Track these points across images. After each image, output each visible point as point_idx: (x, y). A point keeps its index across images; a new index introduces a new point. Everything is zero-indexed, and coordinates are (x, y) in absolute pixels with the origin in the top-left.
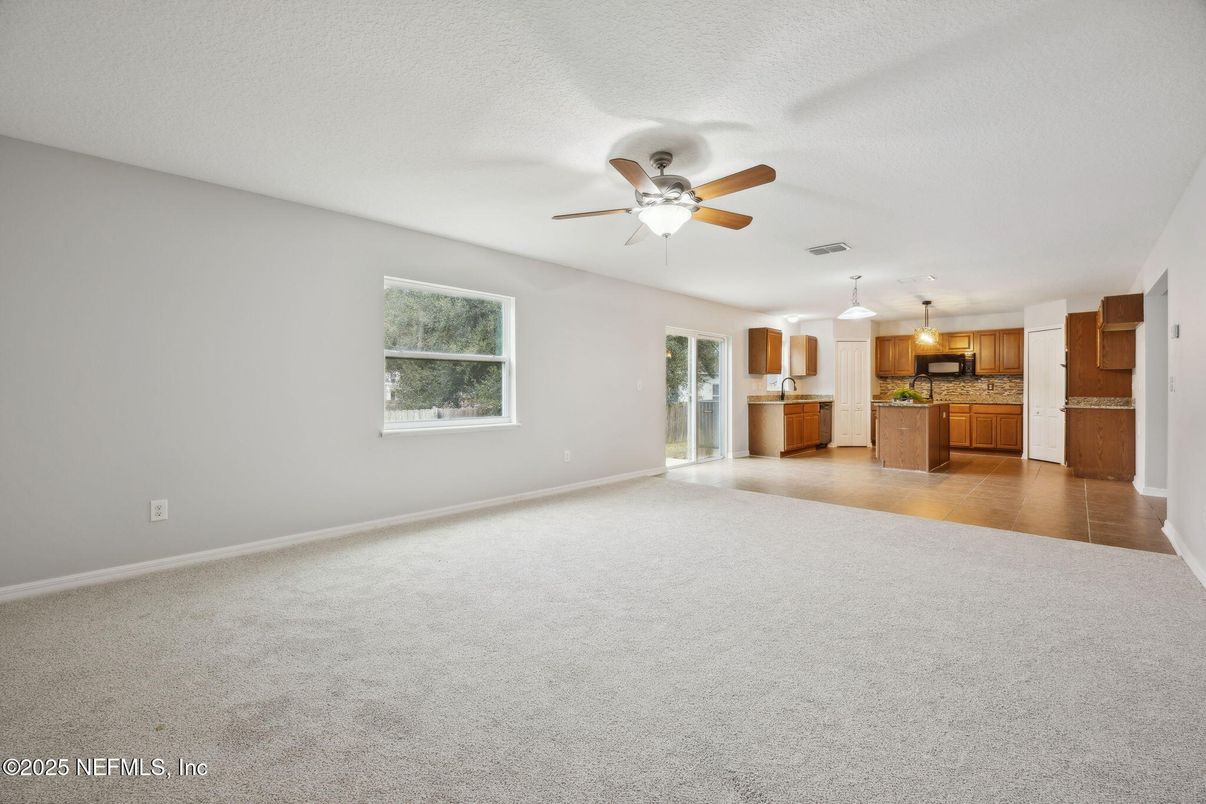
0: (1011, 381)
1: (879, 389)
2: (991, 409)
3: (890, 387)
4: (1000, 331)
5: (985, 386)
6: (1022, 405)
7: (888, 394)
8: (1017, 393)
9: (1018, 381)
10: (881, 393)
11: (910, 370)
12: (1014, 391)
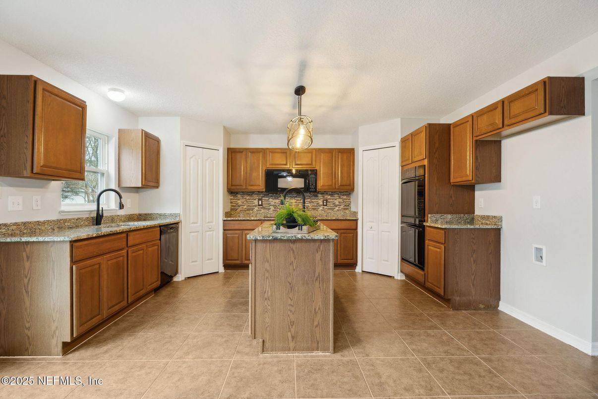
0: (339, 198)
1: (229, 205)
3: (240, 202)
4: (335, 150)
5: (321, 202)
7: (238, 210)
8: (345, 209)
9: (345, 197)
10: (231, 209)
11: (259, 185)
12: (342, 207)
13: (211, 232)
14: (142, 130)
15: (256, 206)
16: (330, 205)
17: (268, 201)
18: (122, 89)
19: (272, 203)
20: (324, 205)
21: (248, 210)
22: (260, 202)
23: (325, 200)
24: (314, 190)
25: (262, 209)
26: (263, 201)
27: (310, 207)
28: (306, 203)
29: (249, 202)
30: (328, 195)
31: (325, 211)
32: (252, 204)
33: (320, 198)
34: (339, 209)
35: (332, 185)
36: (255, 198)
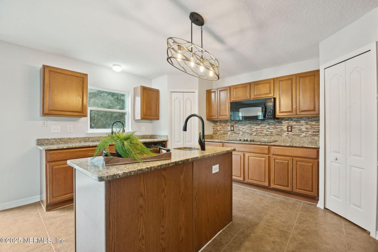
0: (307, 123)
1: (212, 130)
2: (289, 152)
3: (219, 129)
4: (297, 75)
5: (285, 128)
6: (318, 149)
7: (218, 134)
8: (313, 135)
9: (314, 123)
10: (213, 133)
11: (226, 115)
12: (310, 133)
14: (141, 86)
15: (229, 131)
16: (296, 131)
17: (238, 127)
18: (119, 64)
19: (241, 129)
20: (288, 131)
21: (224, 134)
22: (232, 128)
23: (290, 126)
24: (271, 117)
25: (233, 134)
26: (234, 127)
27: (274, 133)
28: (270, 128)
29: (225, 128)
30: (292, 121)
31: (290, 137)
32: (226, 130)
33: (284, 124)
34: (306, 135)
35: (292, 112)
36: (229, 125)
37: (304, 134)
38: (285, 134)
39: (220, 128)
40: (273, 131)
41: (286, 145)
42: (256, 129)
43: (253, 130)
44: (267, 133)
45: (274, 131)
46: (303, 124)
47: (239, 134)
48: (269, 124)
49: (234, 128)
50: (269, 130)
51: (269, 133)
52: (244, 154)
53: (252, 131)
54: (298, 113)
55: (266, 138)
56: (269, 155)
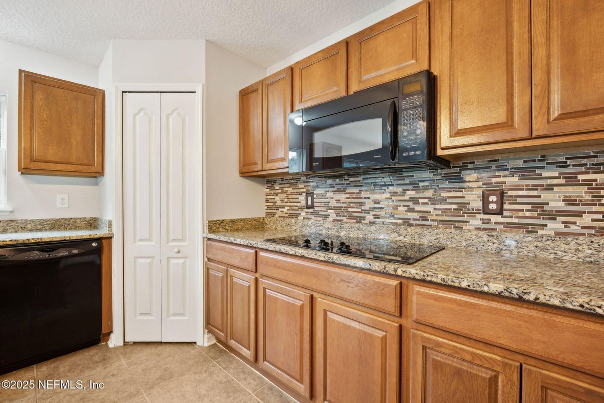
0: (571, 180)
5: (474, 200)
7: (277, 216)
10: (267, 214)
13: (181, 261)
15: (302, 208)
16: (519, 211)
17: (324, 196)
20: (486, 211)
21: (291, 216)
22: (309, 198)
23: (493, 192)
24: (418, 153)
25: (313, 217)
26: (315, 196)
27: (435, 217)
28: (421, 201)
29: (292, 200)
30: (502, 173)
31: (494, 233)
32: (296, 204)
33: (471, 184)
34: (567, 230)
35: (508, 124)
36: (302, 190)
37: (556, 225)
38: (476, 222)
39: (282, 201)
40: (430, 208)
41: (485, 289)
42: (376, 202)
43: (366, 207)
44: (411, 215)
45: (432, 210)
46: (555, 182)
47: (327, 217)
48: (415, 186)
49: (315, 200)
50: (417, 208)
51: (416, 215)
52: (312, 297)
53: (364, 208)
54: (540, 127)
55: (404, 233)
56: (403, 321)
